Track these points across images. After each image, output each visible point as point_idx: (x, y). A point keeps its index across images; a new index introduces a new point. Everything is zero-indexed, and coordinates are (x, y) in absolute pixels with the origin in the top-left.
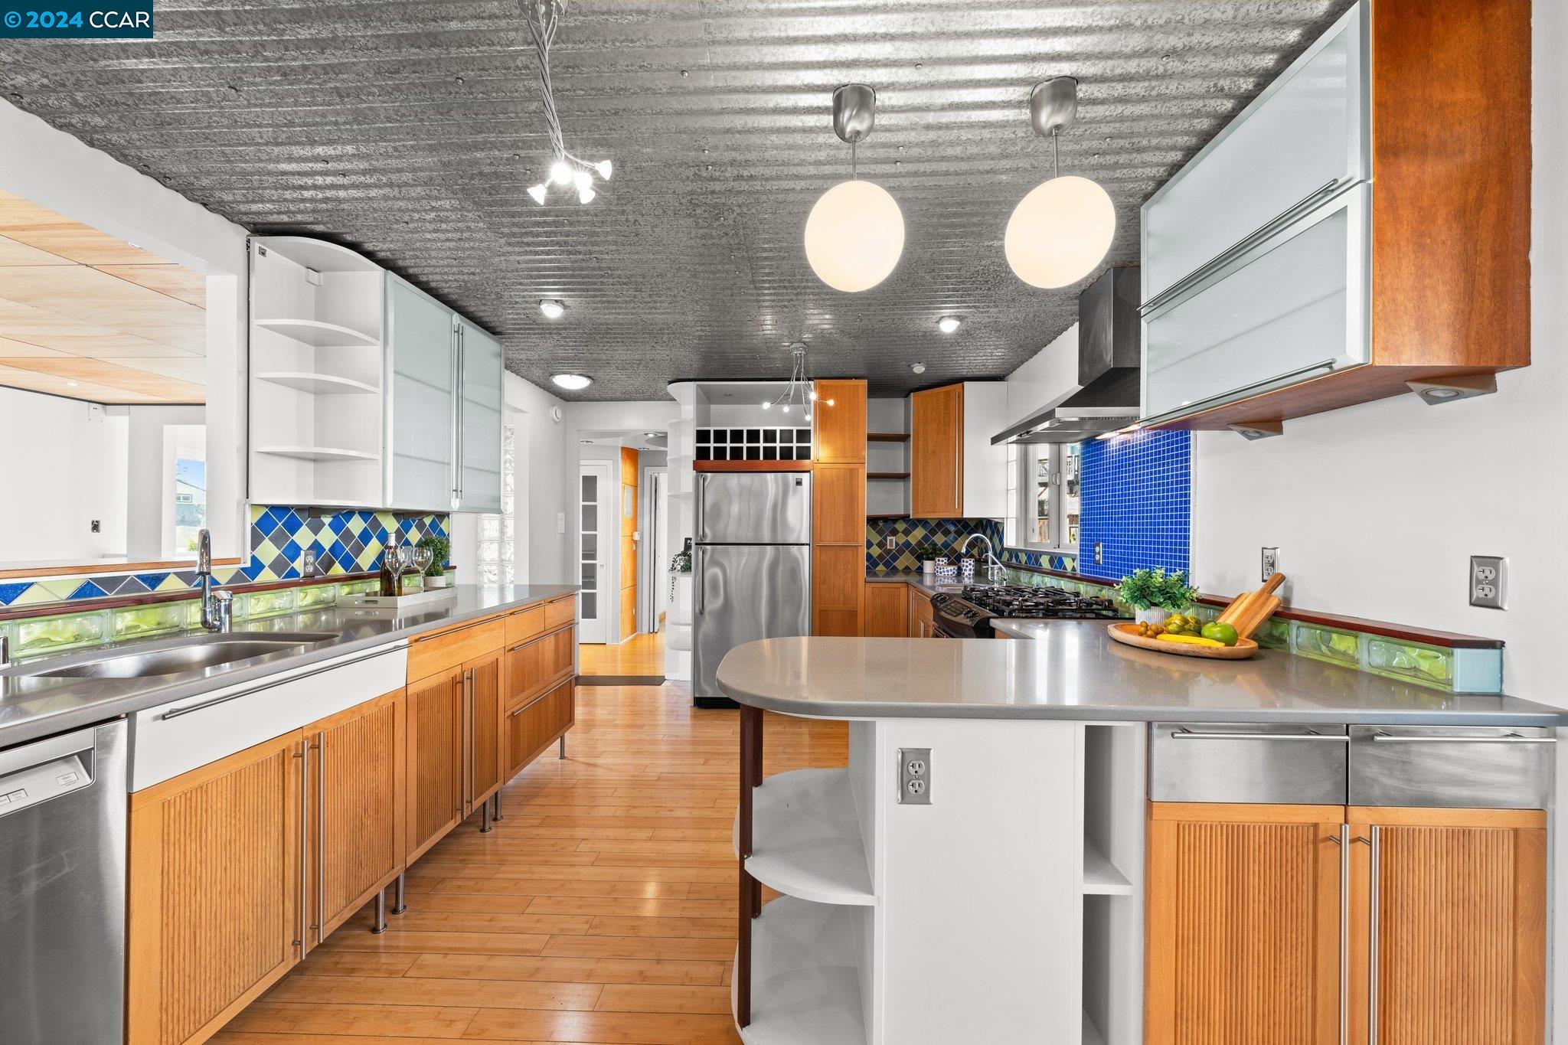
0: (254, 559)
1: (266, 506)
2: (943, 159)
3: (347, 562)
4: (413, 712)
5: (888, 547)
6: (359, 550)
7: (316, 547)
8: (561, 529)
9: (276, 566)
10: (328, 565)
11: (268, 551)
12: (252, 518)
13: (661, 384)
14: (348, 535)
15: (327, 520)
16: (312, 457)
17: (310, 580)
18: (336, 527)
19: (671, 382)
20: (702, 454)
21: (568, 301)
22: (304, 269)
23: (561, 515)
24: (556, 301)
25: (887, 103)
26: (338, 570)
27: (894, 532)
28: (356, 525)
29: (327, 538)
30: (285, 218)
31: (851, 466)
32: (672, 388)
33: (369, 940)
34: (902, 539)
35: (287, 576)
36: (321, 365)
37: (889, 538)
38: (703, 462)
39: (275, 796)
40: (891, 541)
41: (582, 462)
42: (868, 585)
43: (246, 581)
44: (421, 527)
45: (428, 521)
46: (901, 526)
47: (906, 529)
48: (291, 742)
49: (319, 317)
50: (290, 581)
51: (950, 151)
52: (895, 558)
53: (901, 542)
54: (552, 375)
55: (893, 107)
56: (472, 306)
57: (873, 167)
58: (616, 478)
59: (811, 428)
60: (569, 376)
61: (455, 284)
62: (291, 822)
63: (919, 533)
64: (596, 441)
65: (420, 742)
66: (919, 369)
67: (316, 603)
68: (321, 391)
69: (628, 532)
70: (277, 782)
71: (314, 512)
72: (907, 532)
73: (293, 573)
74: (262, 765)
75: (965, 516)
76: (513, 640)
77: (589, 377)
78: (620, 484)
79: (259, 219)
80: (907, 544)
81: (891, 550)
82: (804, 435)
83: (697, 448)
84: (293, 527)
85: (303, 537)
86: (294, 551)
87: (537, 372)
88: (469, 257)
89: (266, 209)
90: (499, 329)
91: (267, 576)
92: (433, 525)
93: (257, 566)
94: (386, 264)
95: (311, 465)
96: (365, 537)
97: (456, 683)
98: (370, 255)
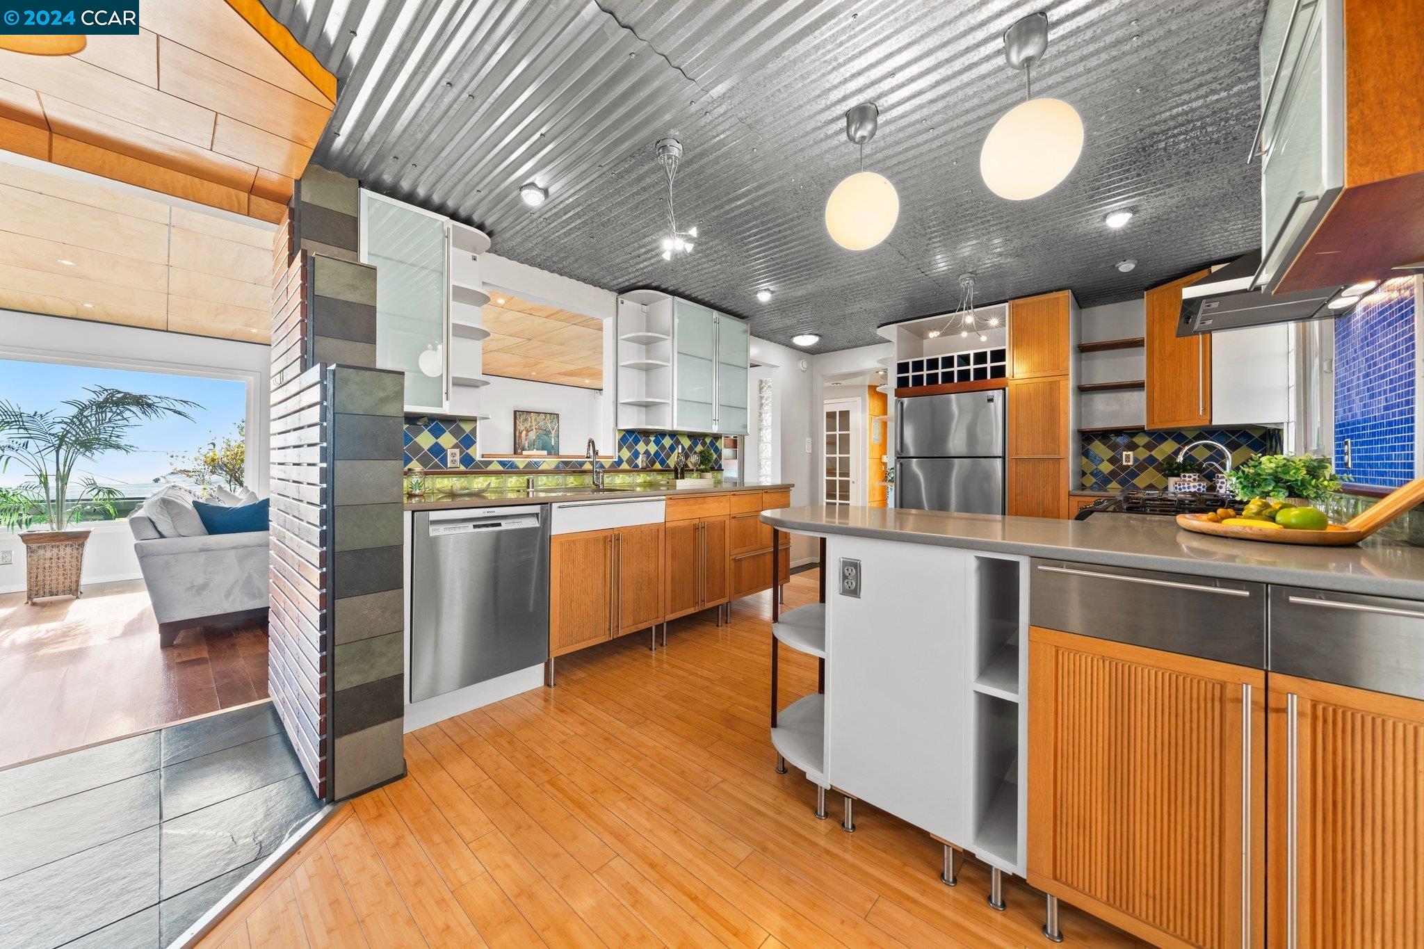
0: (619, 457)
1: (624, 430)
2: (967, 112)
3: (662, 462)
4: (669, 538)
5: (1124, 463)
6: (668, 456)
7: (647, 452)
8: (808, 450)
9: (630, 461)
10: (653, 463)
11: (626, 454)
12: (618, 437)
13: (871, 329)
14: (663, 448)
15: (652, 439)
16: (644, 404)
17: (644, 470)
18: (657, 442)
19: (879, 327)
20: (902, 382)
21: (772, 288)
22: (640, 306)
23: (808, 439)
24: (765, 290)
25: (886, 105)
26: (658, 466)
27: (1132, 447)
28: (667, 442)
29: (653, 448)
30: (627, 284)
31: (1051, 379)
32: (883, 332)
33: (648, 652)
34: (1143, 454)
35: (634, 467)
36: (648, 354)
37: (1124, 453)
38: (903, 390)
39: (601, 556)
40: (1128, 457)
41: (825, 402)
42: (1072, 498)
43: (615, 468)
44: (704, 444)
45: (708, 440)
46: (1141, 440)
47: (1149, 443)
48: (608, 534)
49: (647, 331)
50: (635, 469)
51: (968, 105)
52: (1134, 475)
53: (1141, 458)
54: (792, 337)
55: (893, 105)
56: (724, 304)
57: (913, 140)
58: (864, 410)
59: (1006, 347)
60: (801, 337)
61: (709, 295)
62: (608, 571)
63: (1168, 447)
64: (844, 383)
65: (674, 555)
66: (1126, 267)
67: (645, 482)
68: (648, 369)
69: (877, 455)
70: (603, 551)
71: (646, 433)
72: (1149, 447)
73: (636, 466)
74: (596, 540)
75: (1214, 423)
76: (734, 511)
77: (816, 335)
78: (868, 416)
79: (619, 287)
80: (1151, 460)
81: (1128, 466)
82: (999, 355)
83: (899, 378)
84: (636, 442)
85: (641, 447)
86: (636, 454)
87: (782, 338)
88: (707, 278)
89: (623, 281)
90: (747, 314)
91: (625, 466)
92: (712, 444)
93: (620, 461)
94: (674, 293)
95: (644, 409)
96: (672, 449)
97: (696, 528)
98: (665, 291)
